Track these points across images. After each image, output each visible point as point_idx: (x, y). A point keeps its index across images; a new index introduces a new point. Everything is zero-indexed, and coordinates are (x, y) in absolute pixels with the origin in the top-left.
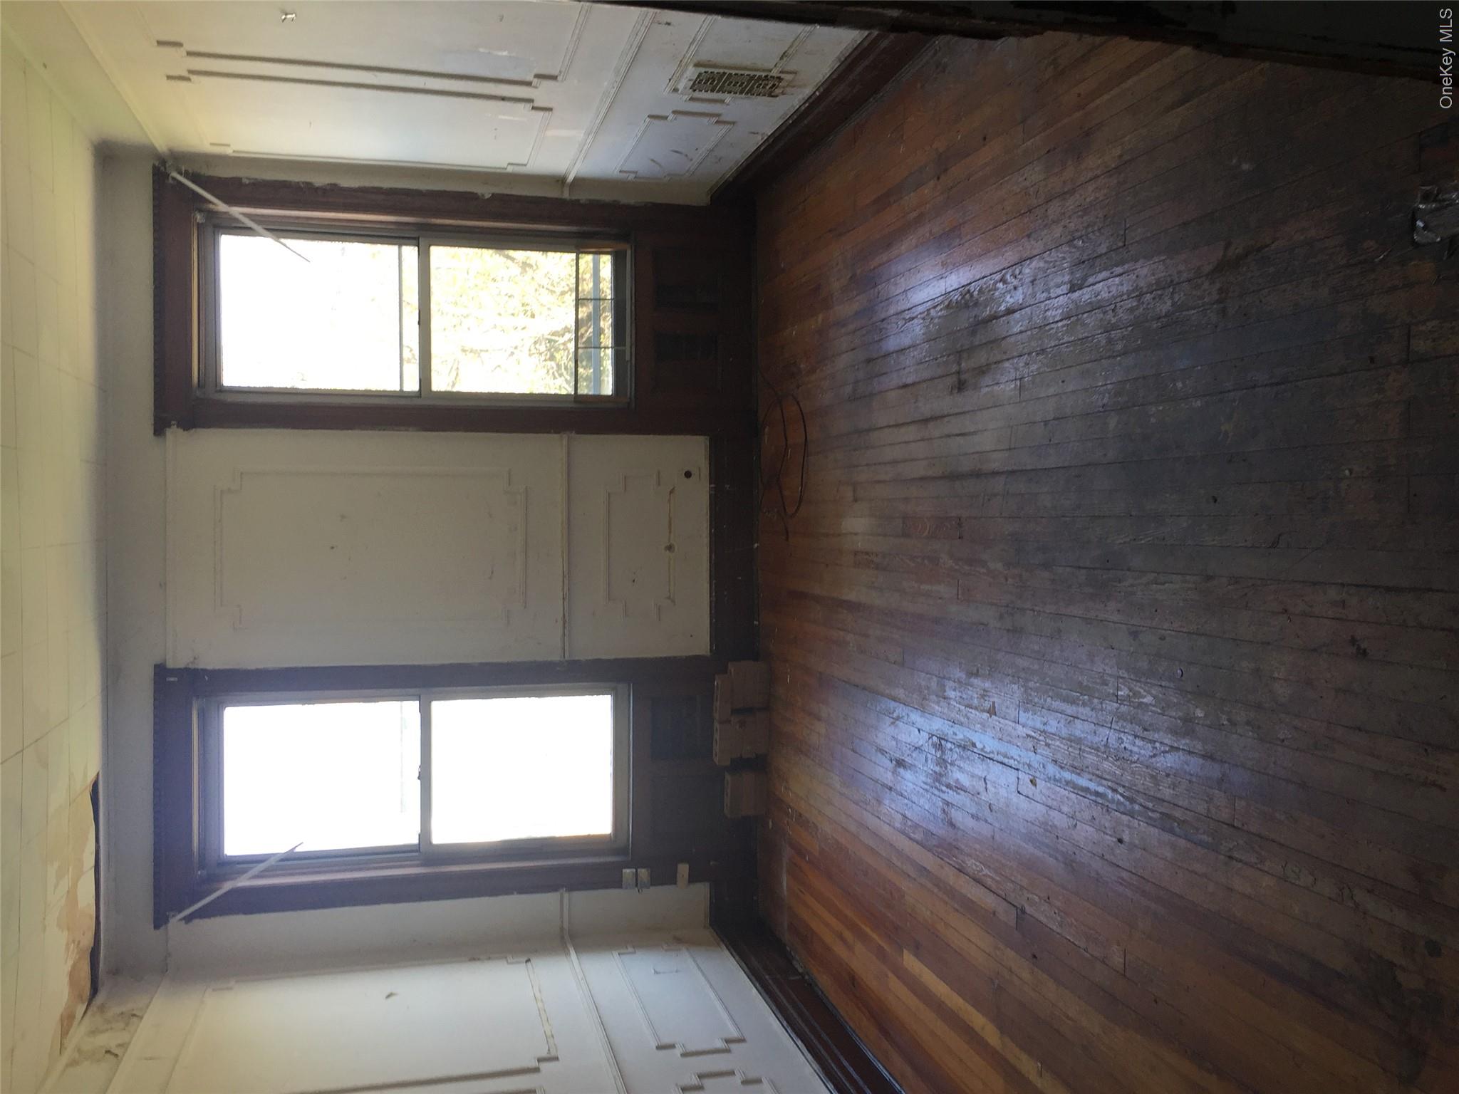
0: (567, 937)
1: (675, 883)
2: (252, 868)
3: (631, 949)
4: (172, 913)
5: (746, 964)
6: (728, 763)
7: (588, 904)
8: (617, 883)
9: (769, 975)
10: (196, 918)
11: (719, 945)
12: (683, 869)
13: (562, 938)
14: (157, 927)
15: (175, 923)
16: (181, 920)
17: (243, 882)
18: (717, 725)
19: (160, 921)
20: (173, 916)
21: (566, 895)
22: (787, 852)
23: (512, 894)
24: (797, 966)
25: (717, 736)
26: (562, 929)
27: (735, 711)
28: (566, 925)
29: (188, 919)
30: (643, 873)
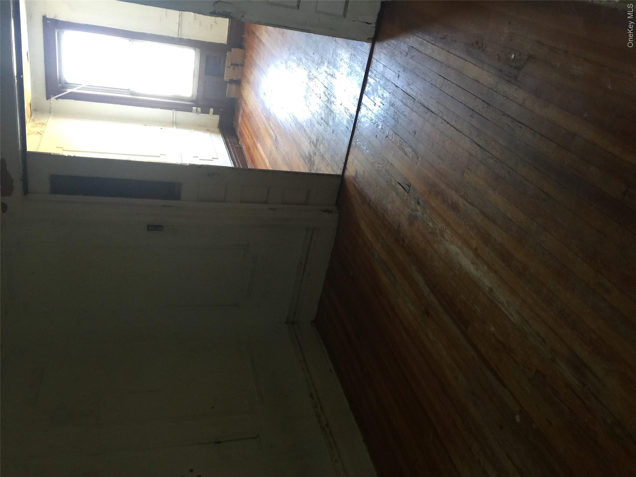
0: (174, 124)
1: (209, 114)
2: (78, 86)
3: (193, 130)
4: (52, 96)
5: (225, 140)
6: (228, 80)
7: (181, 115)
8: (191, 111)
9: (230, 144)
10: (59, 98)
11: (219, 134)
12: (212, 110)
13: (173, 124)
14: (47, 99)
15: (53, 99)
16: (55, 98)
17: (75, 90)
18: (226, 68)
19: (48, 98)
20: (52, 97)
21: (175, 112)
22: (241, 111)
23: (158, 108)
24: (240, 143)
25: (226, 71)
26: (173, 121)
27: (232, 64)
28: (174, 120)
29: (57, 99)
30: (199, 109)
